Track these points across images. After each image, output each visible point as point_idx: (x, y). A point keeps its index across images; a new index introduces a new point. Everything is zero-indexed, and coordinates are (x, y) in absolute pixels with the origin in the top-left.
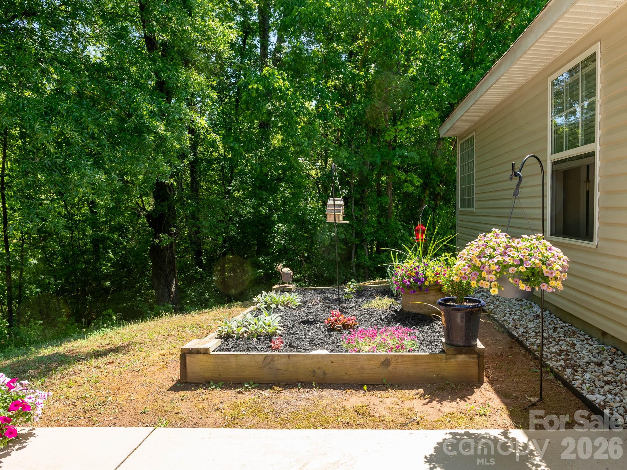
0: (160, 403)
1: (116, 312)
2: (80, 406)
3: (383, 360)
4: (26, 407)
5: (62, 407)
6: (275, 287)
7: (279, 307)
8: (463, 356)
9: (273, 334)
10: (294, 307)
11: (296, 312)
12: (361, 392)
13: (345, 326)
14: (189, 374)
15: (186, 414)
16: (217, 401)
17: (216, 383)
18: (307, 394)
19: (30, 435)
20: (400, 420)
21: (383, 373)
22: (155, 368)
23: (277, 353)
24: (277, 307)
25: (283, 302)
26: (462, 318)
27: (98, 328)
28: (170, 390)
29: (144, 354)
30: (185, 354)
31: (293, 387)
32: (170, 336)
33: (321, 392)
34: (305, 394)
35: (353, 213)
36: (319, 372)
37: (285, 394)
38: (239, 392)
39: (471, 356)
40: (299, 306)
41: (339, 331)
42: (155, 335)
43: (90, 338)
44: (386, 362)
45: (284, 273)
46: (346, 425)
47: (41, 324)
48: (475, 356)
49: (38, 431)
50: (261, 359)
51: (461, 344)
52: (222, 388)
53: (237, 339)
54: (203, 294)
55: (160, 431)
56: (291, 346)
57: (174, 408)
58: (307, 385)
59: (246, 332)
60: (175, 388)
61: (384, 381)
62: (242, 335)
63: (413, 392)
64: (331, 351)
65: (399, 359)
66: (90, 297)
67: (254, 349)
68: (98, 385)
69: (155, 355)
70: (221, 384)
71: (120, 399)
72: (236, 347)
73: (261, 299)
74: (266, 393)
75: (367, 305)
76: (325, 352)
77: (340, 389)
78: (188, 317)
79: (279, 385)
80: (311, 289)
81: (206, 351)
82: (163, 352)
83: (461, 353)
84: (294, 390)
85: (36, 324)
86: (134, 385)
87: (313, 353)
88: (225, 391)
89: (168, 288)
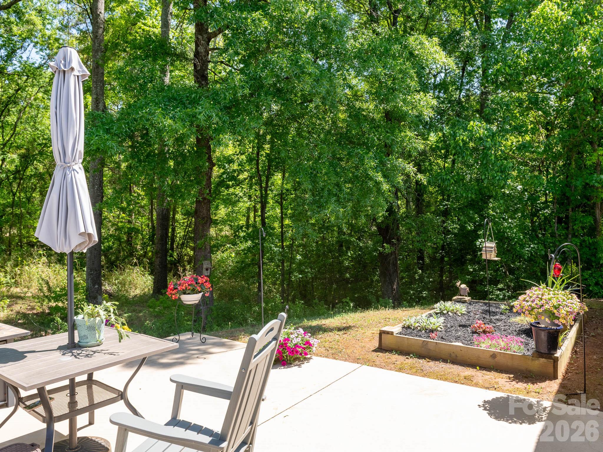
0: (366, 356)
1: (352, 301)
2: (330, 351)
3: (492, 354)
4: (310, 345)
5: (323, 350)
6: (454, 298)
7: (449, 313)
8: (544, 359)
9: (436, 330)
10: (460, 315)
11: (459, 319)
12: (475, 370)
13: (484, 332)
14: (383, 345)
15: (378, 363)
16: (395, 360)
17: (396, 352)
18: (443, 366)
19: (310, 358)
20: (487, 385)
21: (491, 361)
22: (367, 340)
23: (432, 341)
24: (448, 313)
25: (453, 310)
26: (545, 335)
27: (339, 313)
28: (373, 351)
29: (363, 331)
30: (382, 333)
31: (437, 361)
32: (380, 323)
33: (452, 366)
34: (442, 365)
35: (556, 231)
36: (453, 355)
37: (432, 363)
38: (407, 358)
39: (549, 360)
40: (464, 314)
41: (479, 334)
42: (371, 322)
43: (335, 318)
44: (494, 355)
45: (461, 288)
46: (456, 382)
47: (303, 304)
48: (552, 361)
49: (313, 357)
50: (421, 342)
51: (543, 351)
52: (399, 355)
53: (413, 330)
54: (421, 292)
55: (365, 367)
56: (442, 338)
57: (373, 359)
58: (445, 361)
59: (419, 326)
60: (375, 351)
61: (492, 367)
62: (417, 328)
63: (505, 375)
64: (466, 345)
65: (502, 355)
66: (334, 286)
67: (420, 336)
68: (339, 343)
69: (369, 333)
70: (398, 352)
71: (349, 351)
72: (410, 334)
73: (439, 306)
74: (421, 361)
75: (513, 319)
76: (461, 344)
77: (464, 366)
78: (396, 311)
79: (429, 358)
80: (481, 302)
81: (392, 333)
82: (373, 332)
83: (543, 358)
84: (437, 362)
85: (299, 303)
86: (356, 346)
87: (452, 343)
88: (400, 356)
89: (391, 285)
